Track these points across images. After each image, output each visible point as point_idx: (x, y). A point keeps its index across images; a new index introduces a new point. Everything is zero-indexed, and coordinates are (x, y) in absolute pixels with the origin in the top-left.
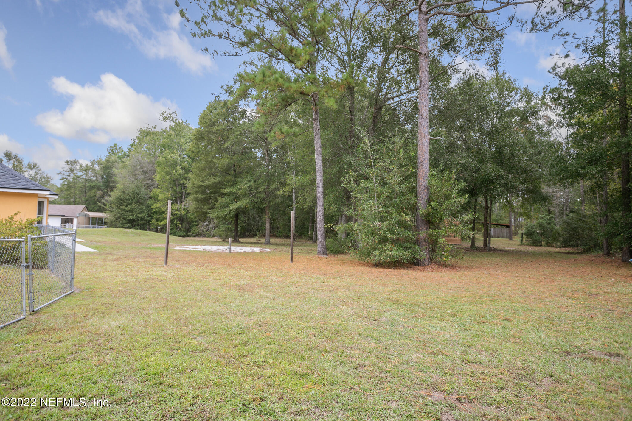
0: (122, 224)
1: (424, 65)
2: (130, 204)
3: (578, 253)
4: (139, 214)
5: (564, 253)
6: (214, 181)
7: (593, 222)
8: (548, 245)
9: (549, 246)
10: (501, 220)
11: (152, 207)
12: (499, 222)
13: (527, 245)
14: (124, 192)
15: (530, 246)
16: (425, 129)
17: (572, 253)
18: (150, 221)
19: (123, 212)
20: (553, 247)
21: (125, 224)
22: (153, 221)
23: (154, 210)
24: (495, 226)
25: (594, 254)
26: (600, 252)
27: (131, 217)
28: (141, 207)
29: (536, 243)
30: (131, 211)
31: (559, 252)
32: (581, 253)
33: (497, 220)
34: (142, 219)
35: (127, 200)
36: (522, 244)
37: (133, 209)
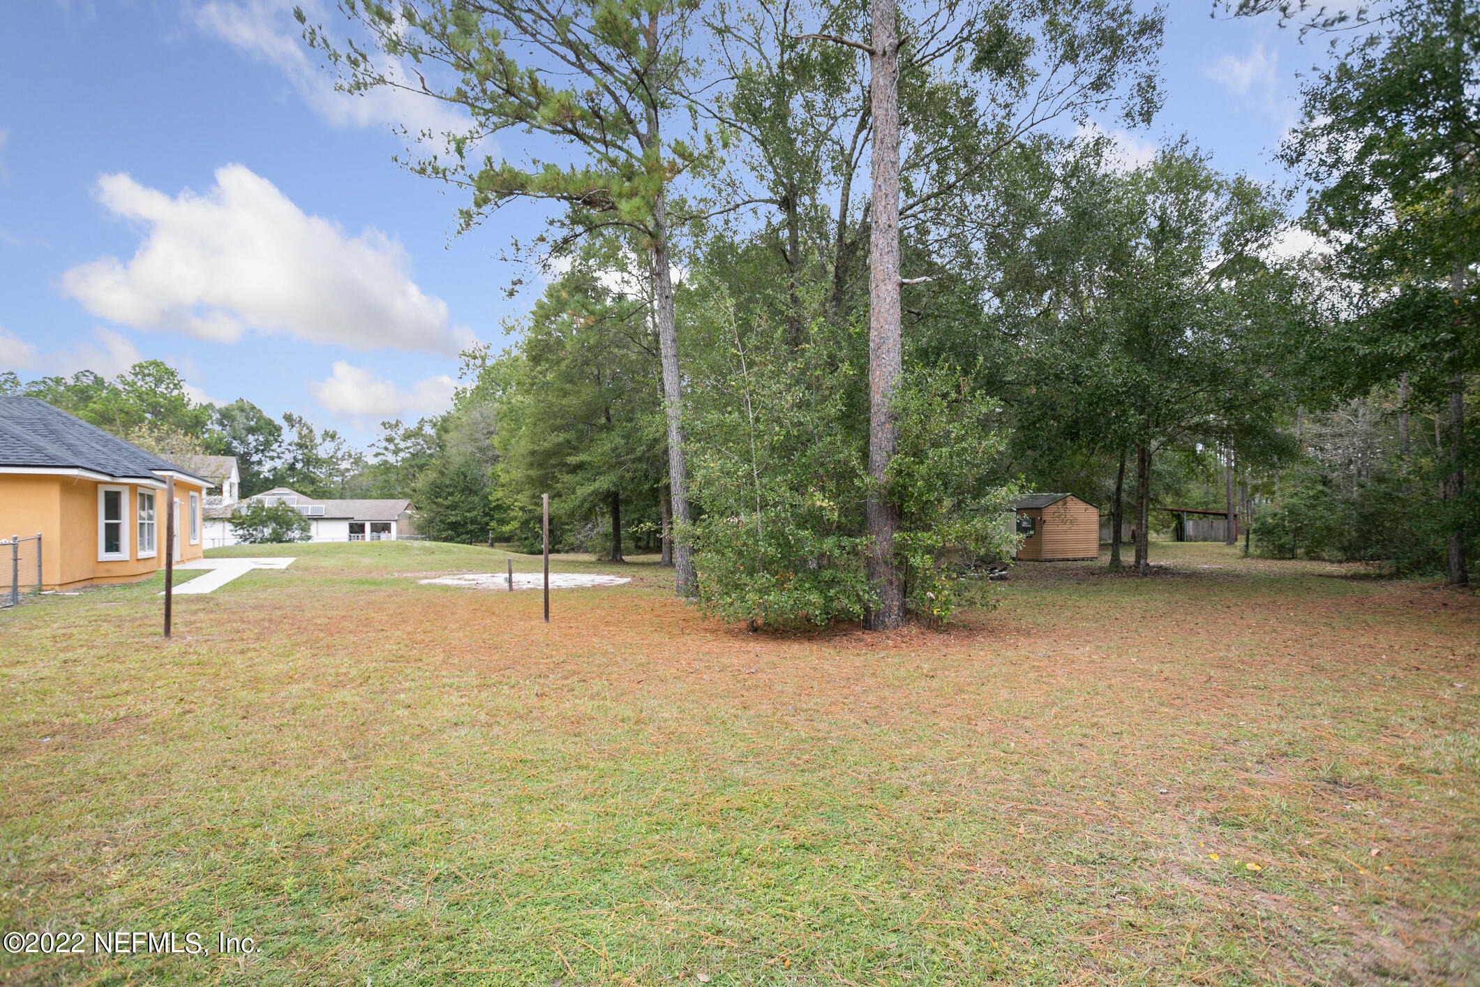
0: (439, 531)
1: (881, 83)
2: (451, 494)
3: (1380, 577)
4: (468, 511)
5: (1345, 577)
6: (557, 440)
7: (1424, 498)
8: (1312, 556)
9: (1311, 559)
10: (1215, 502)
11: (490, 498)
12: (1210, 506)
13: (1259, 557)
14: (442, 473)
15: (1267, 558)
16: (886, 258)
17: (1365, 577)
18: (487, 524)
19: (439, 510)
20: (1324, 560)
21: (444, 530)
22: (493, 524)
23: (494, 504)
24: (1201, 516)
25: (1422, 582)
26: (1439, 577)
27: (453, 519)
28: (471, 498)
29: (1283, 552)
30: (453, 507)
31: (1331, 576)
32: (1391, 577)
33: (1206, 503)
34: (473, 521)
35: (447, 487)
36: (1246, 554)
37: (457, 503)
